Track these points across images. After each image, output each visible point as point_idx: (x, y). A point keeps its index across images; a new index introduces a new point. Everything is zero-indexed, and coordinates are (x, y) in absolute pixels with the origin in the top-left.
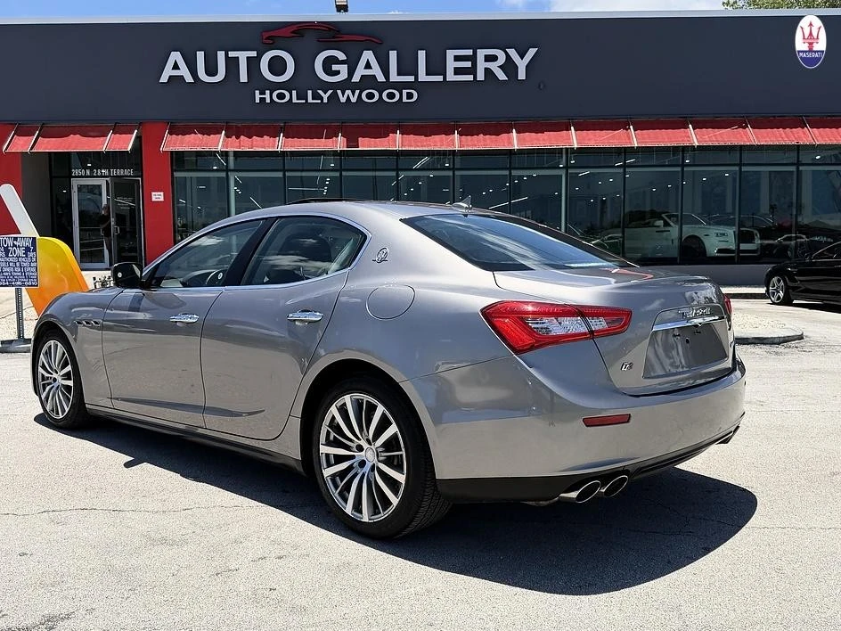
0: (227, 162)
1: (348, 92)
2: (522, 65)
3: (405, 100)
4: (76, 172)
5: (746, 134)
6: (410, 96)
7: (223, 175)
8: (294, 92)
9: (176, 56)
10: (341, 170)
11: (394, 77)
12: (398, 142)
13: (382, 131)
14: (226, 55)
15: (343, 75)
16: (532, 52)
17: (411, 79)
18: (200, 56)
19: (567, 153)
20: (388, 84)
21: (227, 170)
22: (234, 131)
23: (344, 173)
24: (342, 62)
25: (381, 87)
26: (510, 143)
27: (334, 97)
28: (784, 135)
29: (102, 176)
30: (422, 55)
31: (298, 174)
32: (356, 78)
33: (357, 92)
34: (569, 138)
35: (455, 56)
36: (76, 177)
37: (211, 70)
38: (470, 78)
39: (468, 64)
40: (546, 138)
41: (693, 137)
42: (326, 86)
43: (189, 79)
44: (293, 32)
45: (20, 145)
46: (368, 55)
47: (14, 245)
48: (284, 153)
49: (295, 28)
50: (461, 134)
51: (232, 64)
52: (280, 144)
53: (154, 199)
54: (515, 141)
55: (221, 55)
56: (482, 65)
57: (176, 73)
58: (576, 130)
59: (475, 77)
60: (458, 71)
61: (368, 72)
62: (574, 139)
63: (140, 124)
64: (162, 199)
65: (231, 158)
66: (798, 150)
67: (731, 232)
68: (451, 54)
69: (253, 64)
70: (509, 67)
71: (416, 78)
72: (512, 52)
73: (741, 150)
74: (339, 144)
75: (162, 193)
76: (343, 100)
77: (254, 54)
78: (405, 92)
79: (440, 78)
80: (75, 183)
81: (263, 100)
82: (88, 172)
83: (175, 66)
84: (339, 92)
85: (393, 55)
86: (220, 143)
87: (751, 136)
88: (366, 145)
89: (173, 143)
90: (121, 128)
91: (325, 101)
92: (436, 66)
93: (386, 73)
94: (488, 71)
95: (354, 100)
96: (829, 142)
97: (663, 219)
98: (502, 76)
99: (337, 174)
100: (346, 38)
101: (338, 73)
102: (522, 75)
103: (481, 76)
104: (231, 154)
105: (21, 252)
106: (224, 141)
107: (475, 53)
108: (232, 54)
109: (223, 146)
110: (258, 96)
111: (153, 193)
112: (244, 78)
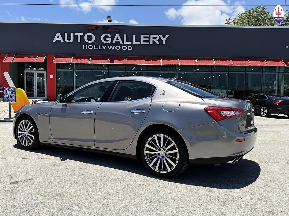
0: (73, 66)
1: (111, 46)
2: (164, 40)
3: (128, 49)
4: (26, 69)
5: (230, 62)
6: (130, 48)
7: (72, 70)
8: (95, 46)
9: (58, 34)
10: (108, 70)
11: (125, 42)
12: (126, 62)
13: (121, 59)
14: (74, 34)
15: (110, 41)
16: (167, 36)
17: (130, 43)
18: (66, 34)
19: (177, 67)
20: (123, 44)
21: (73, 69)
22: (76, 57)
23: (109, 71)
24: (110, 37)
25: (121, 45)
26: (160, 63)
27: (107, 48)
28: (241, 63)
29: (34, 70)
30: (134, 36)
31: (96, 71)
32: (114, 42)
33: (114, 46)
34: (178, 62)
35: (144, 37)
36: (26, 70)
37: (69, 38)
38: (148, 43)
39: (148, 39)
40: (171, 62)
41: (214, 63)
42: (104, 44)
43: (62, 41)
44: (94, 28)
45: (9, 60)
46: (117, 36)
47: (9, 90)
48: (91, 64)
49: (95, 27)
50: (145, 60)
51: (76, 37)
52: (90, 61)
53: (50, 77)
54: (161, 63)
55: (72, 34)
56: (152, 40)
57: (58, 39)
58: (180, 60)
59: (150, 43)
60: (145, 41)
61: (117, 41)
62: (179, 63)
63: (47, 54)
64: (53, 77)
65: (75, 66)
66: (246, 67)
67: (225, 91)
68: (143, 36)
69: (82, 37)
70: (160, 40)
71: (132, 43)
72: (161, 36)
73: (229, 67)
74: (108, 62)
75: (53, 76)
76: (110, 49)
77: (82, 34)
78: (128, 47)
79: (139, 43)
80: (26, 72)
81: (85, 48)
82: (30, 69)
83: (58, 37)
84: (108, 46)
85: (125, 36)
86: (71, 61)
87: (231, 63)
88: (116, 62)
89: (56, 60)
90: (41, 56)
91: (104, 49)
92: (138, 39)
93: (123, 41)
94: (154, 41)
95: (113, 49)
96: (254, 65)
97: (205, 87)
98: (158, 43)
99: (108, 71)
100: (111, 30)
101: (108, 40)
102: (164, 43)
103: (151, 43)
104: (75, 64)
105: (11, 92)
106: (73, 60)
107: (150, 36)
108: (76, 34)
109: (72, 62)
110: (83, 47)
111: (50, 76)
112: (79, 41)
